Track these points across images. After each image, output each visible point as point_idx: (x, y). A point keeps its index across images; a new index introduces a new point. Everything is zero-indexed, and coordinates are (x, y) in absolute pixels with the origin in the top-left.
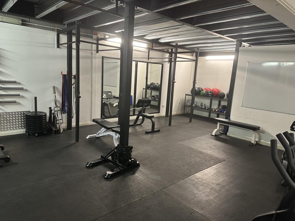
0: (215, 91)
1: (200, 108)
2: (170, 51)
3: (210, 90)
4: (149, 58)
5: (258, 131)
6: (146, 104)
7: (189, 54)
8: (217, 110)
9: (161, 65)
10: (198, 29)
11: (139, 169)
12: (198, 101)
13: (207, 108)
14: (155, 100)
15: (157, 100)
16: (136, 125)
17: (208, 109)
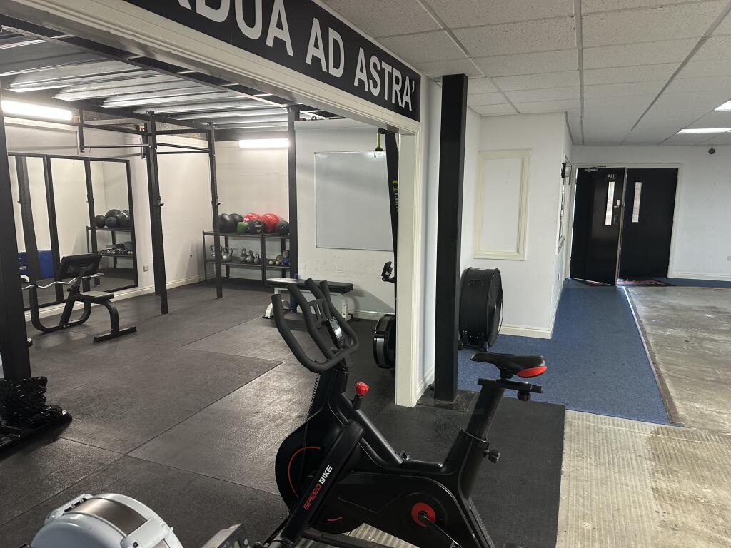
0: (269, 221)
1: (242, 262)
2: (142, 127)
3: (259, 217)
4: (82, 148)
5: (351, 292)
6: (89, 268)
7: (197, 135)
8: (277, 263)
9: (125, 164)
10: (186, 80)
11: (69, 427)
12: (237, 245)
13: (256, 260)
14: (125, 255)
15: (130, 254)
16: (67, 327)
17: (258, 263)
